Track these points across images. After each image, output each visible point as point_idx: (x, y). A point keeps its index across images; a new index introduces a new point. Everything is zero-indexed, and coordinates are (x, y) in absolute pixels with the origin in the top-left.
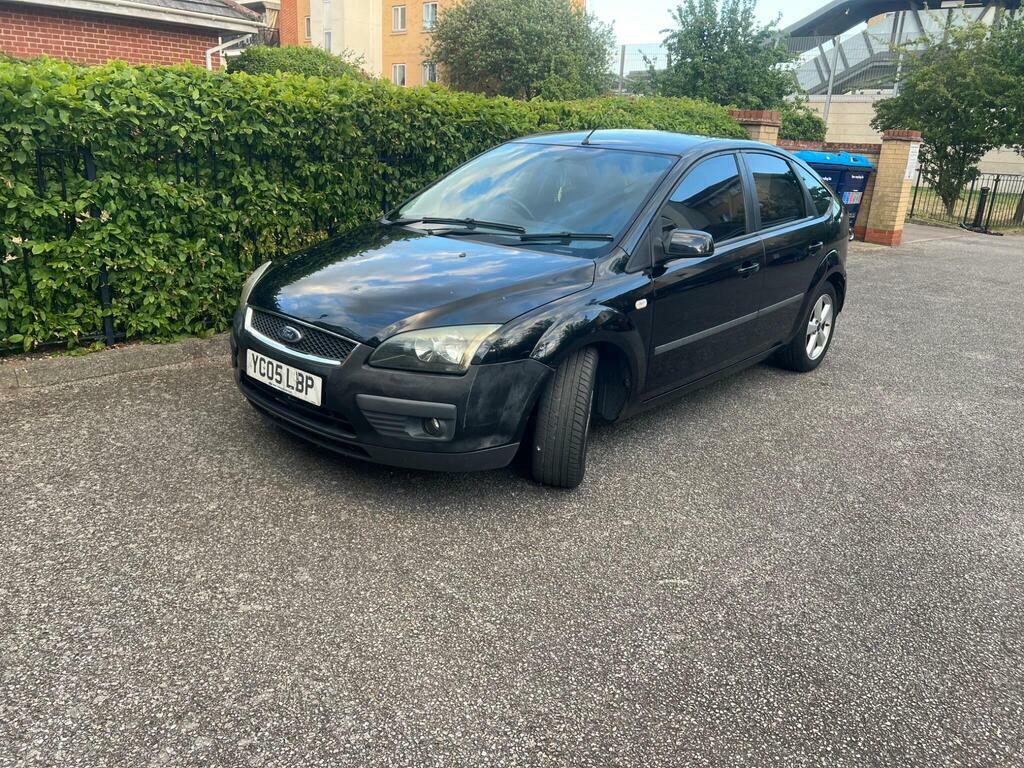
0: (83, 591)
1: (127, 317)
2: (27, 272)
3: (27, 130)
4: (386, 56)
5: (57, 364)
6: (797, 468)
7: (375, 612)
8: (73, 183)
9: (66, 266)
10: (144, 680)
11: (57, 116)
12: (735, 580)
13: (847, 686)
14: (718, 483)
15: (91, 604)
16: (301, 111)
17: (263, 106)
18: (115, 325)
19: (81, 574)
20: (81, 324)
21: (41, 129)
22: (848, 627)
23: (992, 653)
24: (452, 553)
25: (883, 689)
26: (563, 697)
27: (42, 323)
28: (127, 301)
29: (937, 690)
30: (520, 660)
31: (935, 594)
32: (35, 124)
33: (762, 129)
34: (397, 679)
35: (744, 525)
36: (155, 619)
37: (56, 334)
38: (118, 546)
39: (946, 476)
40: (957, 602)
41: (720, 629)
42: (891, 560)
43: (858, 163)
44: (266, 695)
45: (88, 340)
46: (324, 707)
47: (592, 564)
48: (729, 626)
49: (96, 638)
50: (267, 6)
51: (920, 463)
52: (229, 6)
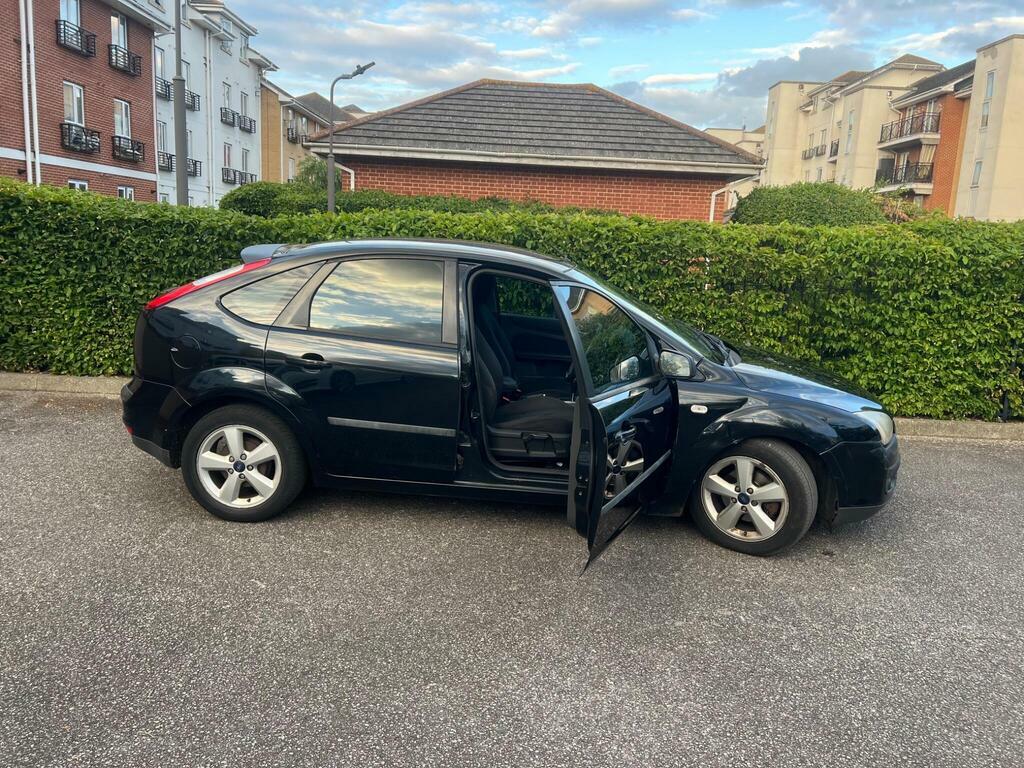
50: (924, 142)
52: (736, 154)
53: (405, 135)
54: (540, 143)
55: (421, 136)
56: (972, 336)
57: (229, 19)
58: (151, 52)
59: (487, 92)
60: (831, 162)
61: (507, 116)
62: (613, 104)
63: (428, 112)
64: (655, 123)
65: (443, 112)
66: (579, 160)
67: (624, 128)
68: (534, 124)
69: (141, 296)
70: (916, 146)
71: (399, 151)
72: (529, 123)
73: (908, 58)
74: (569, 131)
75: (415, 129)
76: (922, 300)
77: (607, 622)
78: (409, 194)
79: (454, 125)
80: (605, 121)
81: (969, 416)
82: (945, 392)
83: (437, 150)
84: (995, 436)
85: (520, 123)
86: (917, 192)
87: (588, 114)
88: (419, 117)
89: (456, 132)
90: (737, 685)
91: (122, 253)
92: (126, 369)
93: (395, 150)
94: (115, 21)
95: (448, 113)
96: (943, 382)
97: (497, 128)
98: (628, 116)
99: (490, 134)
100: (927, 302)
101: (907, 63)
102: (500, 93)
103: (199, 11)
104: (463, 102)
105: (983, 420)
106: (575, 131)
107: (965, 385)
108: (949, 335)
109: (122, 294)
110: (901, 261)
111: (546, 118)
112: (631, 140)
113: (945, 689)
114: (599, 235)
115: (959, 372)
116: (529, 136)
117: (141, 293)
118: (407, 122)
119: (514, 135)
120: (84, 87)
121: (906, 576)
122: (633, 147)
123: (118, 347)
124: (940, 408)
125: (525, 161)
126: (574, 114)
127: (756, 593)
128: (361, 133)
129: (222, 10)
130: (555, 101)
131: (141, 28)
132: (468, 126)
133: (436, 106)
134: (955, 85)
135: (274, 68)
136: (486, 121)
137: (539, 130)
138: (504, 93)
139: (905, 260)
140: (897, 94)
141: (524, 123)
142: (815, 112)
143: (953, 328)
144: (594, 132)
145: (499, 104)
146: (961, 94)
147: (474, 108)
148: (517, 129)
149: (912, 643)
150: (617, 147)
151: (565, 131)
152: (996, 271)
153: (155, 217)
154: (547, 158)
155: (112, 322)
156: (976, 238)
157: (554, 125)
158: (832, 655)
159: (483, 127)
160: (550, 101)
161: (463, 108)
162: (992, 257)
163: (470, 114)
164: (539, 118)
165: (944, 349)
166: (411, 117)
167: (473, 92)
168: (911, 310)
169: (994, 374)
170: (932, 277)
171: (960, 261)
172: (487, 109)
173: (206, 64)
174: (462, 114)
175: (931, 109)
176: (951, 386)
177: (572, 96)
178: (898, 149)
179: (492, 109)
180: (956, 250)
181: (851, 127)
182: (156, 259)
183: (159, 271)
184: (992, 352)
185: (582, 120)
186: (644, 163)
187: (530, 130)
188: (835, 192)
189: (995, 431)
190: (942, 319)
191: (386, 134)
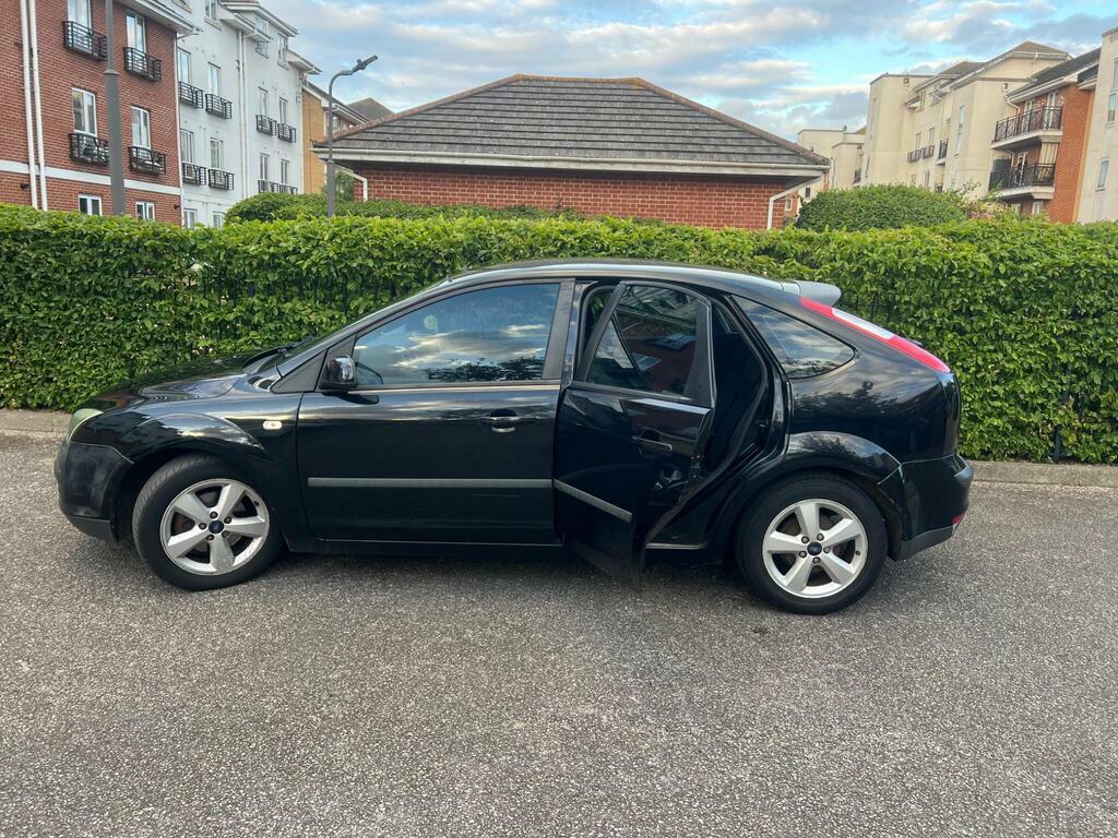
50: (1044, 140)
52: (797, 153)
53: (423, 138)
54: (572, 144)
55: (440, 139)
56: (1011, 360)
57: (265, 18)
58: (173, 55)
59: (520, 89)
60: (940, 165)
61: (539, 115)
62: (660, 100)
63: (451, 112)
64: (706, 120)
65: (467, 112)
66: (615, 162)
67: (670, 126)
68: (567, 123)
69: (42, 318)
70: (1035, 144)
71: (415, 155)
72: (563, 123)
73: (1027, 46)
74: (607, 131)
75: (434, 132)
76: (951, 318)
77: (428, 723)
78: (429, 203)
79: (478, 126)
80: (650, 119)
81: (1011, 456)
82: (981, 428)
83: (456, 154)
84: (1042, 480)
85: (553, 123)
86: (1036, 197)
87: (631, 111)
88: (440, 118)
89: (480, 133)
90: (547, 814)
91: (18, 270)
92: (29, 401)
93: (409, 155)
94: (131, 22)
95: (473, 113)
96: (979, 415)
97: (526, 128)
98: (678, 113)
99: (517, 135)
100: (957, 319)
101: (1026, 52)
102: (534, 90)
103: (229, 10)
104: (492, 101)
105: (1030, 460)
106: (614, 131)
107: (1005, 419)
108: (984, 360)
109: (21, 317)
110: (922, 271)
111: (582, 117)
112: (677, 140)
113: (825, 823)
114: (564, 244)
115: (998, 404)
116: (562, 137)
117: (41, 315)
118: (428, 124)
119: (544, 136)
120: (96, 94)
121: (845, 663)
122: (678, 148)
123: (20, 375)
124: (976, 447)
125: (555, 165)
126: (615, 111)
127: (641, 684)
128: (373, 136)
129: (257, 9)
130: (595, 98)
131: (162, 30)
132: (495, 127)
133: (460, 105)
134: (1079, 76)
135: (317, 72)
136: (514, 121)
137: (574, 130)
138: (539, 90)
139: (928, 269)
140: (1014, 87)
141: (558, 123)
142: (922, 109)
143: (989, 351)
144: (635, 132)
145: (532, 102)
146: (1086, 85)
147: (503, 107)
148: (549, 129)
149: (810, 756)
150: (661, 147)
151: (602, 131)
152: (1040, 281)
153: (55, 227)
154: (579, 162)
155: (13, 348)
156: (1019, 242)
157: (591, 123)
158: (697, 772)
159: (511, 128)
160: (589, 97)
161: (491, 107)
162: (1035, 264)
163: (498, 114)
164: (576, 116)
165: (978, 376)
166: (431, 118)
167: (504, 89)
168: (938, 330)
169: (1043, 406)
170: (961, 290)
171: (997, 270)
172: (518, 108)
173: (239, 68)
174: (489, 114)
175: (1052, 102)
176: (988, 421)
177: (615, 92)
178: (1016, 148)
179: (523, 108)
180: (991, 257)
181: (961, 126)
182: (57, 276)
183: (61, 289)
184: (1039, 380)
185: (623, 118)
186: (690, 165)
187: (564, 129)
188: (911, 195)
189: (1043, 475)
190: (975, 340)
191: (401, 138)
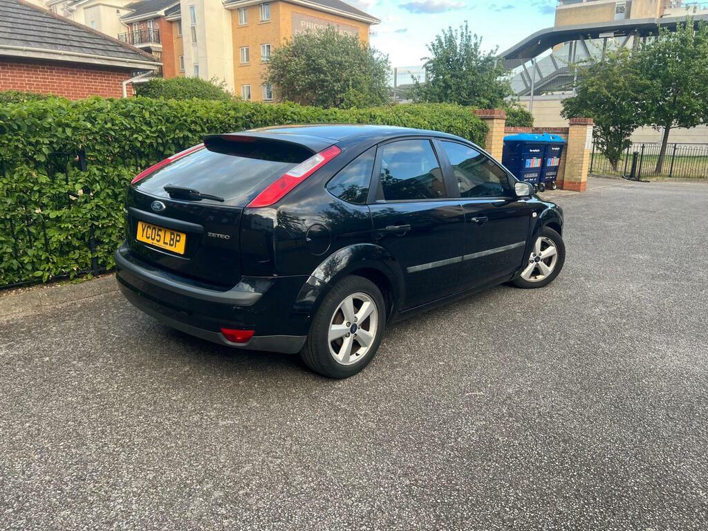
0: (121, 420)
1: (106, 257)
2: (44, 231)
3: (46, 141)
4: (236, 80)
5: (65, 289)
6: (539, 327)
7: (301, 420)
8: (72, 173)
9: (70, 226)
10: (173, 465)
11: (64, 131)
12: (510, 391)
13: (581, 442)
14: (492, 338)
15: (129, 426)
16: (212, 122)
17: (189, 120)
18: (99, 263)
19: (117, 411)
20: (78, 263)
21: (55, 140)
22: (579, 411)
23: (661, 420)
24: (340, 386)
25: (602, 442)
26: (421, 458)
27: (53, 263)
28: (106, 247)
29: (632, 440)
30: (392, 440)
31: (627, 391)
32: (50, 137)
33: (495, 121)
34: (323, 454)
35: (511, 361)
36: (170, 432)
37: (63, 270)
38: (135, 394)
39: (627, 327)
40: (639, 395)
41: (505, 417)
42: (599, 375)
43: (556, 140)
44: (248, 467)
45: (83, 273)
46: (284, 471)
47: (425, 387)
48: (511, 416)
49: (138, 444)
51: (611, 320)
52: (137, 53)
64: (54, 21)
67: (31, 23)
122: (52, 41)
134: (165, 12)
140: (123, 12)
144: (6, 24)
175: (151, 26)
186: (69, 55)
